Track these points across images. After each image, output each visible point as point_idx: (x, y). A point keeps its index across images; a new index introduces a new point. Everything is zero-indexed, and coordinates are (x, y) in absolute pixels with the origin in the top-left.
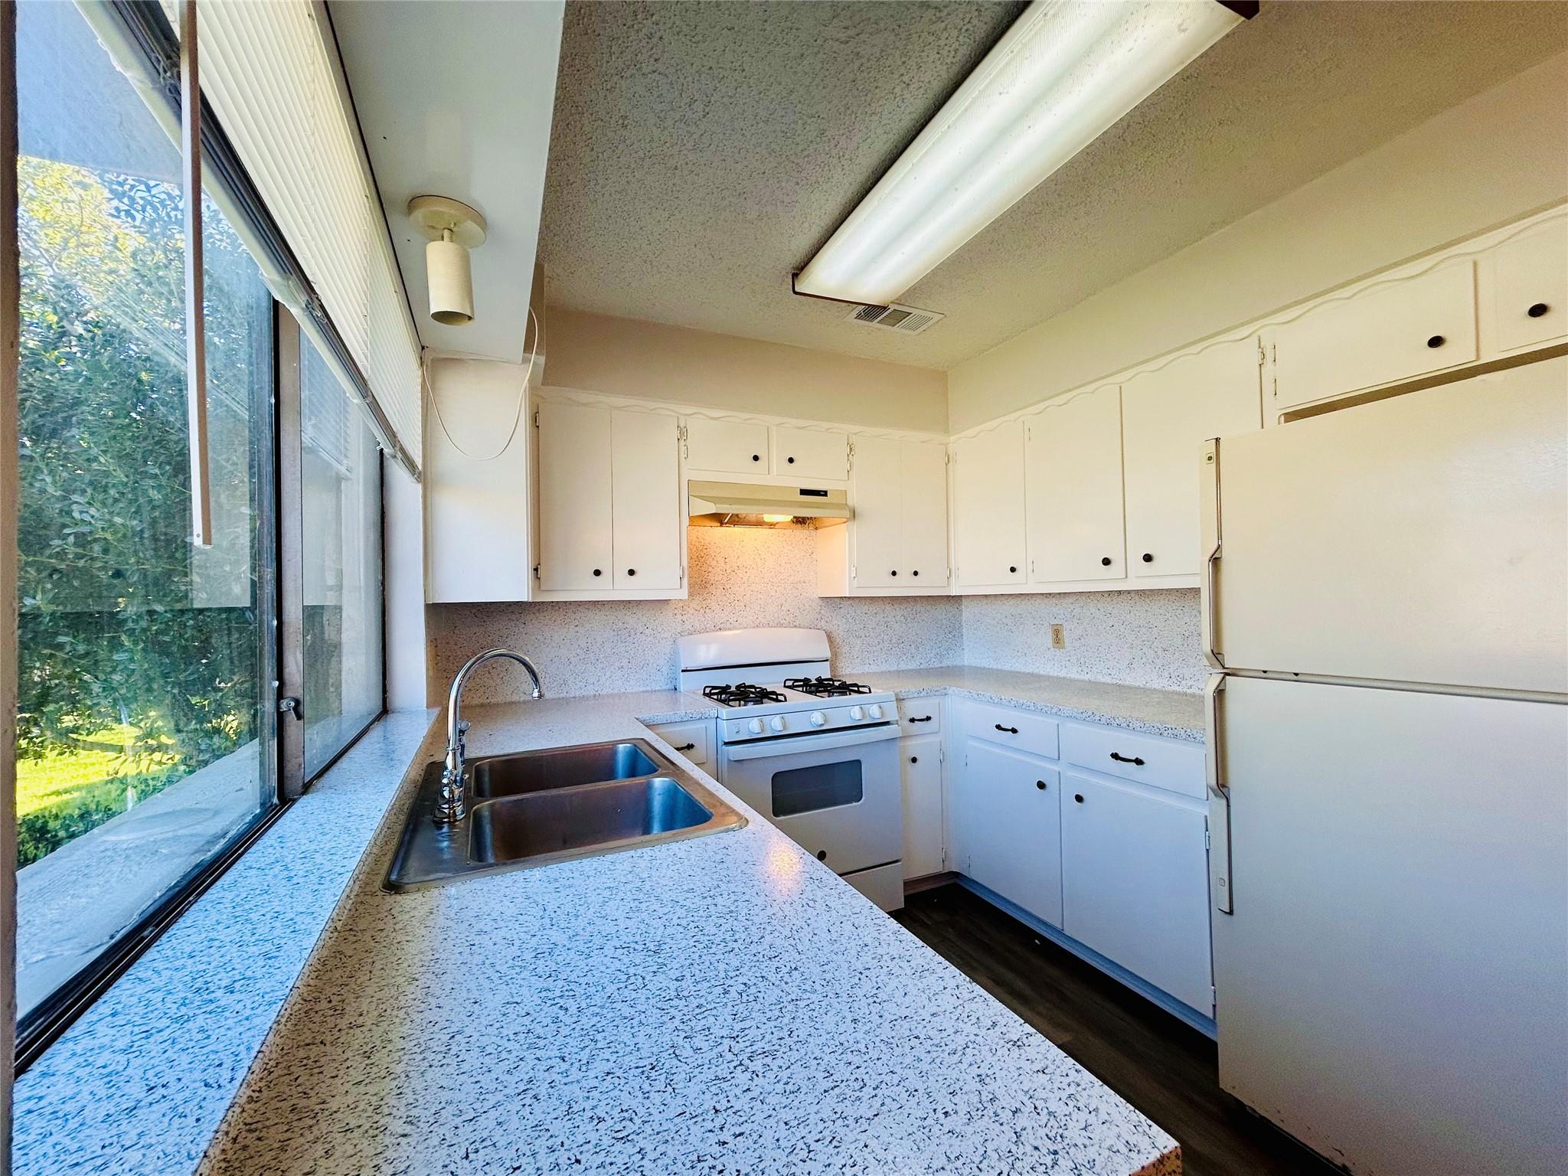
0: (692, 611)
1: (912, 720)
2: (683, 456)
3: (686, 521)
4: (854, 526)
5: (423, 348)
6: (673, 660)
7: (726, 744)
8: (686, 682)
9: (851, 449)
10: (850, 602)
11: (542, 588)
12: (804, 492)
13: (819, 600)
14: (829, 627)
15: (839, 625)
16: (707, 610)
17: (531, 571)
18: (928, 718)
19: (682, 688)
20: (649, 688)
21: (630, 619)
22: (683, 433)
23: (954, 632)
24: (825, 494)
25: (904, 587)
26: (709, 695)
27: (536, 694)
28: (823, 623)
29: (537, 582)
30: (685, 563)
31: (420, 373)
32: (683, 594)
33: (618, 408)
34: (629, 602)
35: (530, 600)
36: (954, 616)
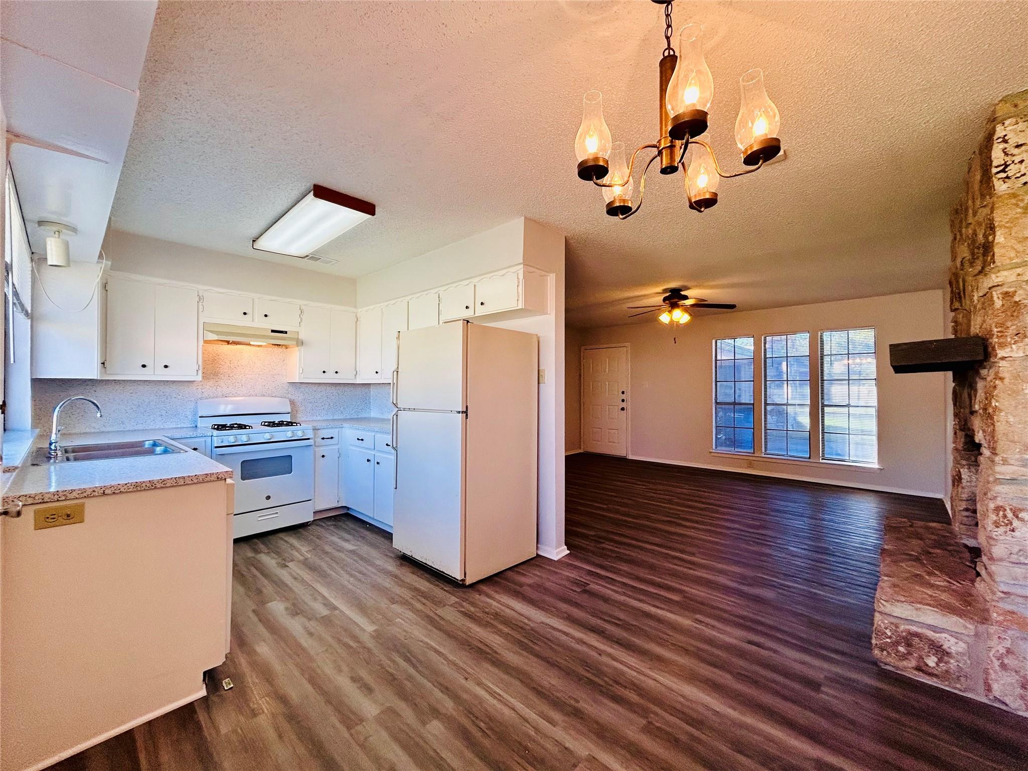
0: (208, 387)
1: (323, 439)
2: (201, 310)
3: (201, 343)
4: (302, 349)
5: (33, 253)
6: (195, 413)
7: (216, 447)
8: (201, 423)
9: (301, 312)
10: (307, 385)
11: (107, 372)
12: (273, 331)
13: (288, 385)
14: (293, 398)
15: (298, 397)
16: (218, 387)
17: (100, 365)
18: (332, 438)
19: (199, 425)
20: (179, 426)
21: (167, 389)
22: (201, 299)
23: (366, 402)
24: (286, 332)
25: (330, 378)
26: (214, 429)
27: (99, 415)
28: (289, 395)
29: (104, 369)
30: (200, 363)
31: (31, 265)
32: (199, 378)
33: (160, 284)
34: (167, 381)
35: (99, 378)
36: (366, 393)
